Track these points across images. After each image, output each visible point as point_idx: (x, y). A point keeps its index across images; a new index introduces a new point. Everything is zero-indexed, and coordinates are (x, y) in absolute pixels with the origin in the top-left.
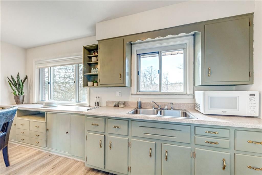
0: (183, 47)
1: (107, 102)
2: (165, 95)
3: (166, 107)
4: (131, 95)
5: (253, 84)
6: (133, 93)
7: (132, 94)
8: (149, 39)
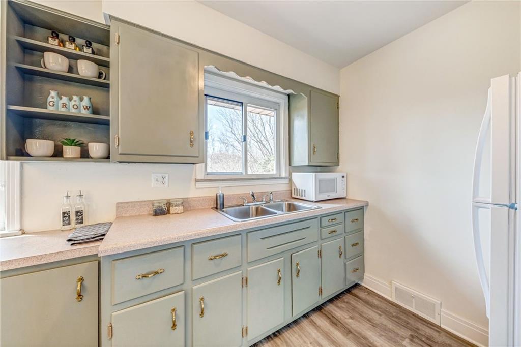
0: (275, 106)
1: (117, 208)
2: (259, 179)
3: (264, 200)
4: (193, 182)
5: (339, 165)
6: (199, 177)
7: (197, 181)
8: (232, 74)
